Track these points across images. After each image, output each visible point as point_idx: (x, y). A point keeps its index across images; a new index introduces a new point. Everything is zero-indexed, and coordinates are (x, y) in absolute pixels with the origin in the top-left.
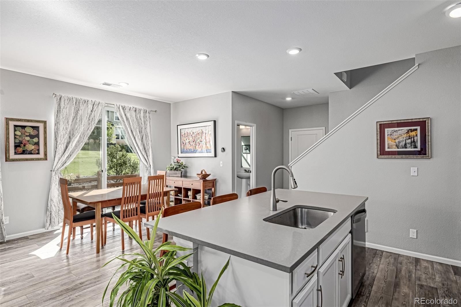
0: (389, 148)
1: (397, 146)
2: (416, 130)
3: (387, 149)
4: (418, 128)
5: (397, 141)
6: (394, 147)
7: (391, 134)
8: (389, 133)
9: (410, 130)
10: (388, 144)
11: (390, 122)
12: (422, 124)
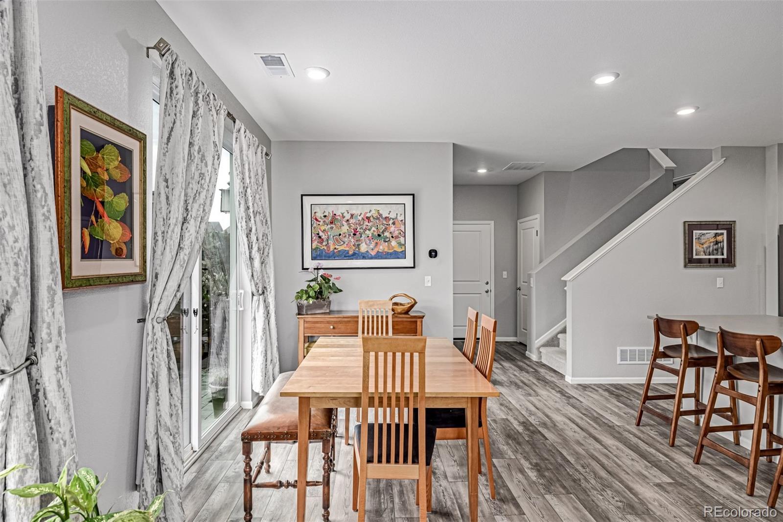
0: (696, 255)
1: (704, 252)
2: (722, 234)
3: (695, 257)
4: (725, 232)
5: (705, 246)
6: (702, 253)
7: (699, 238)
8: (697, 237)
9: (717, 233)
10: (696, 250)
11: (699, 223)
12: (729, 228)
